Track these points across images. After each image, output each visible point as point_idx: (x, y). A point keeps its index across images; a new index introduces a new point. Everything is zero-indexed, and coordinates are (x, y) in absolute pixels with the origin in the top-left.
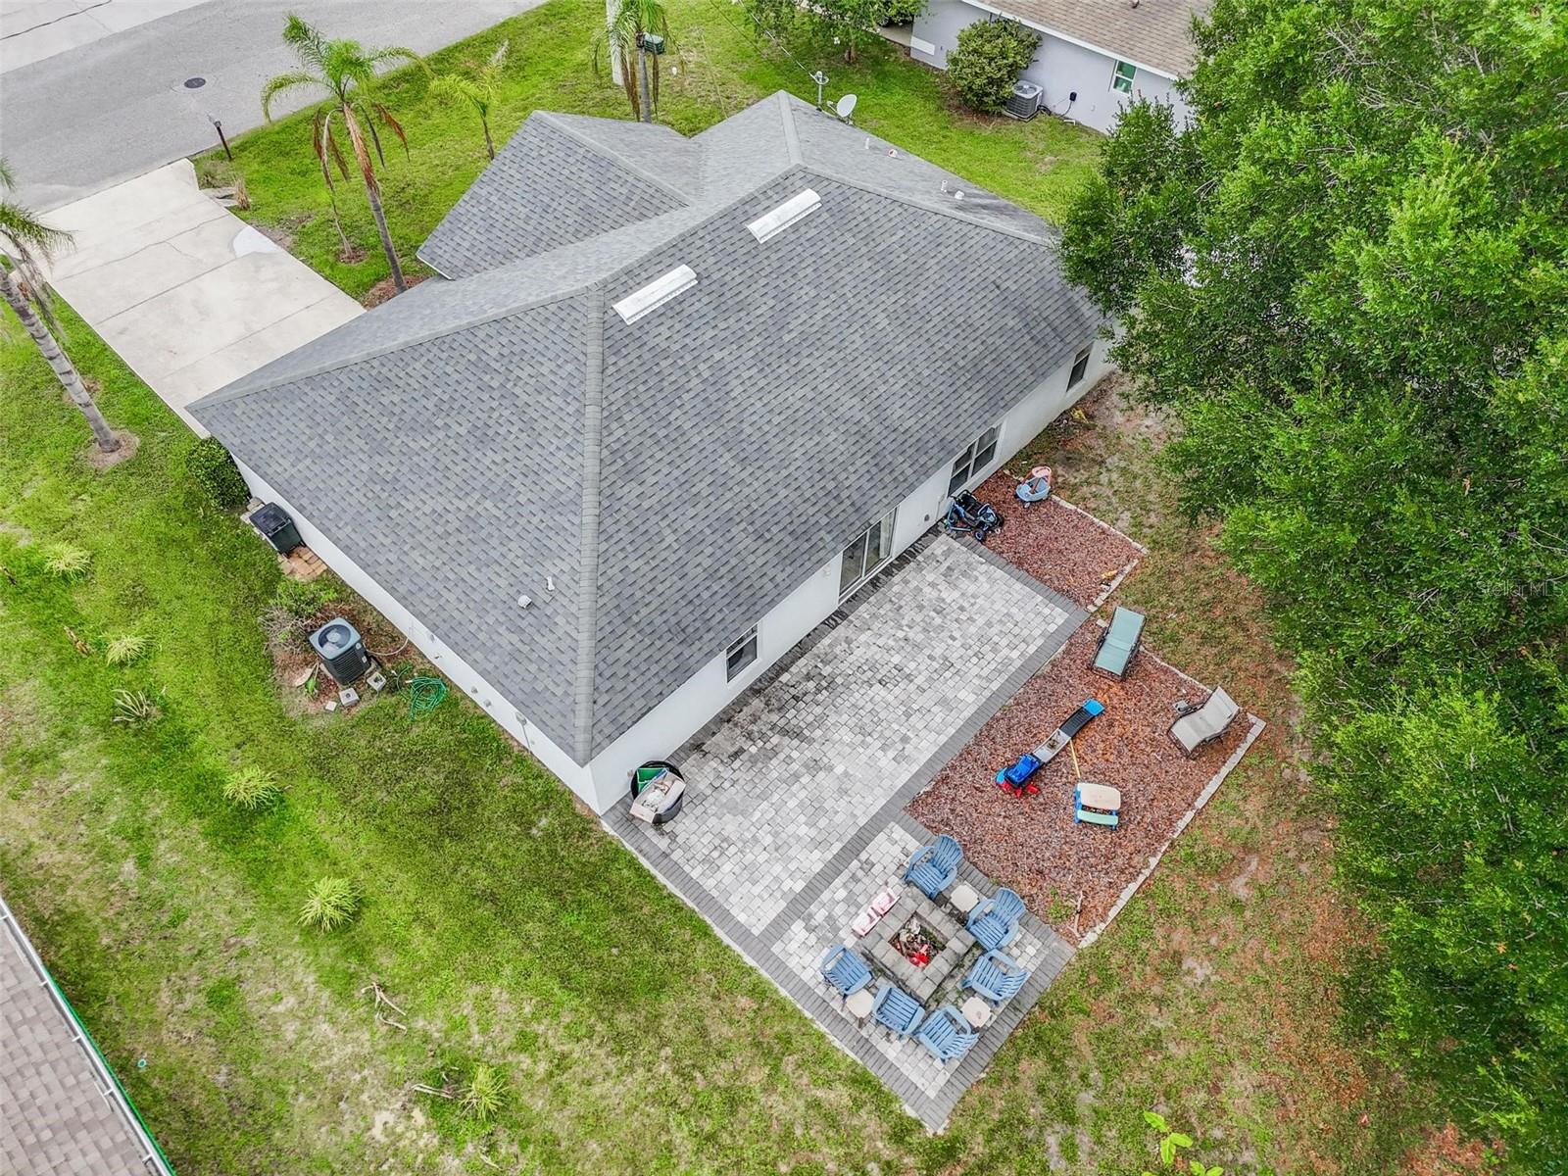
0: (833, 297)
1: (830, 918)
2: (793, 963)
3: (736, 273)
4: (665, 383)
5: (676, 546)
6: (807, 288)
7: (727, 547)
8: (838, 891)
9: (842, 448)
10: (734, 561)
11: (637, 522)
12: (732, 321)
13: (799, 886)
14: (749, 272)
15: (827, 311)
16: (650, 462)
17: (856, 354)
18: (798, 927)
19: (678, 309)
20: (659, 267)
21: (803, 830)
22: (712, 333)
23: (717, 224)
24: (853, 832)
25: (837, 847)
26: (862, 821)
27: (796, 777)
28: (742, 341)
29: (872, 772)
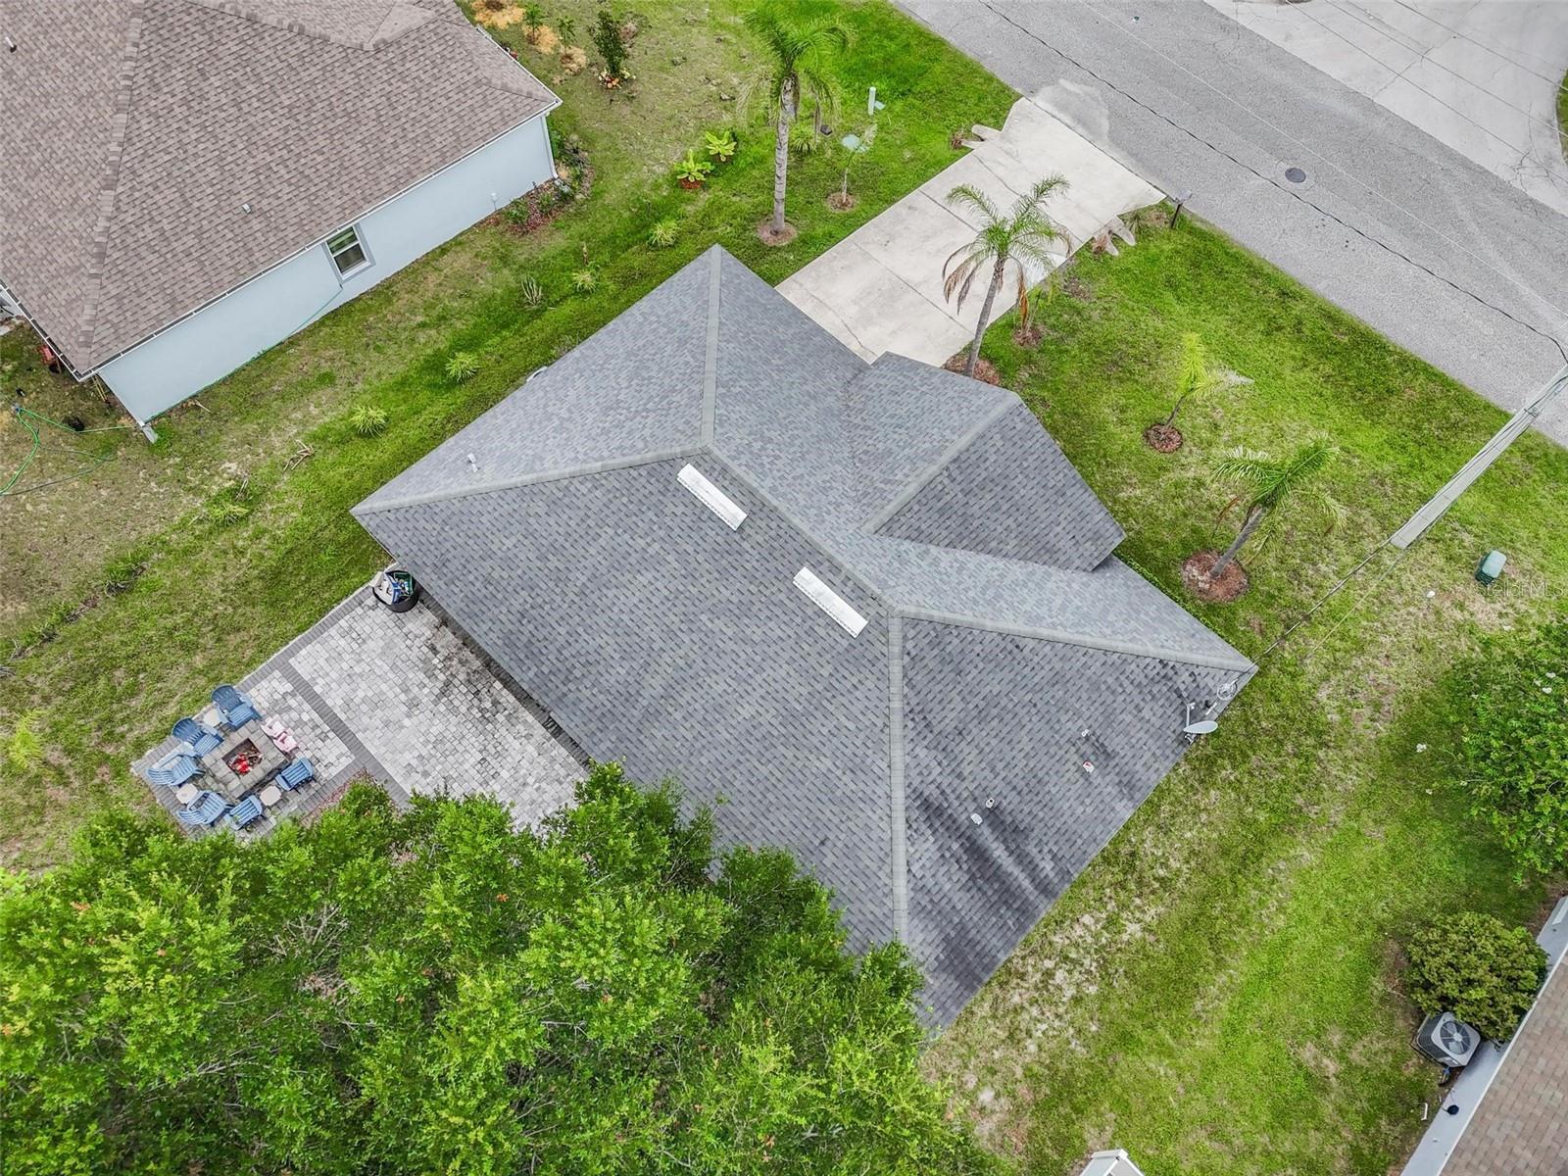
0: (758, 658)
1: (290, 708)
2: (264, 683)
3: (754, 563)
4: (634, 518)
5: (504, 548)
6: (759, 632)
7: (510, 589)
8: (308, 714)
9: (612, 681)
10: (500, 596)
11: (516, 515)
12: (707, 566)
13: (318, 689)
14: (758, 575)
15: (742, 654)
16: (565, 517)
17: (705, 686)
18: (289, 687)
19: (704, 517)
20: (738, 495)
21: (361, 694)
22: (690, 550)
23: (798, 538)
24: (353, 729)
25: (343, 717)
26: (359, 736)
27: (406, 691)
28: (690, 578)
29: (400, 746)
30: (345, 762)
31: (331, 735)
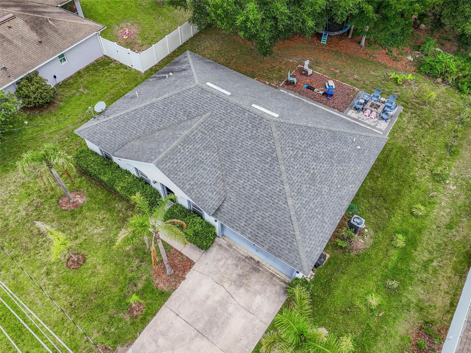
2: (385, 127)
18: (377, 127)
30: (349, 113)
31: (357, 118)
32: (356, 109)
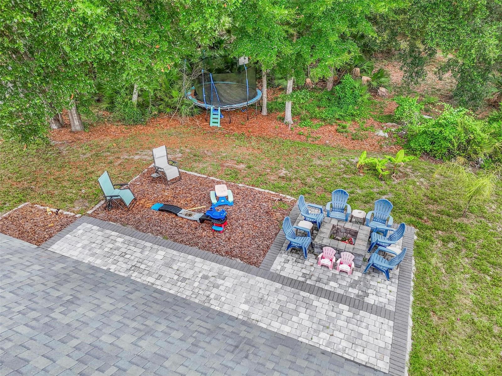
1: (352, 287)
2: (393, 298)
8: (333, 287)
13: (344, 307)
18: (371, 300)
21: (302, 315)
24: (288, 288)
25: (302, 293)
26: (279, 285)
29: (239, 289)
30: (276, 266)
31: (302, 279)
32: (295, 250)
